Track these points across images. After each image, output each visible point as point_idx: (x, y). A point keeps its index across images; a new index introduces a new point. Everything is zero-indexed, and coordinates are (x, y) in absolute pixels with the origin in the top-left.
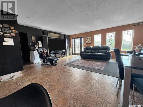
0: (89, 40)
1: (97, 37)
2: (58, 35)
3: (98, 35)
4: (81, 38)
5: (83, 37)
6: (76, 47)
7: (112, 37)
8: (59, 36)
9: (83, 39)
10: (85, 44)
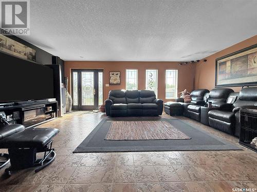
0: (115, 79)
1: (130, 73)
3: (131, 70)
4: (96, 72)
5: (102, 71)
6: (83, 92)
7: (153, 77)
8: (31, 54)
9: (100, 75)
10: (107, 85)
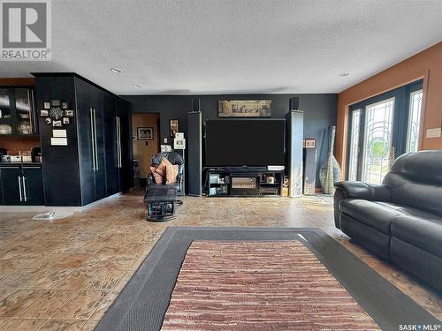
2: (263, 103)
4: (403, 95)
8: (264, 107)
10: (434, 132)
